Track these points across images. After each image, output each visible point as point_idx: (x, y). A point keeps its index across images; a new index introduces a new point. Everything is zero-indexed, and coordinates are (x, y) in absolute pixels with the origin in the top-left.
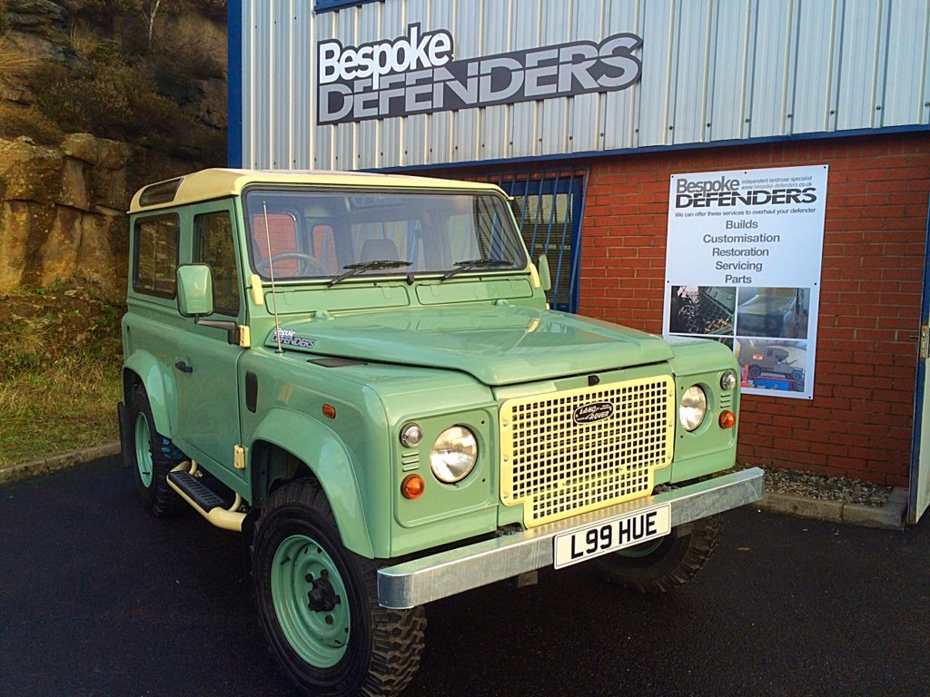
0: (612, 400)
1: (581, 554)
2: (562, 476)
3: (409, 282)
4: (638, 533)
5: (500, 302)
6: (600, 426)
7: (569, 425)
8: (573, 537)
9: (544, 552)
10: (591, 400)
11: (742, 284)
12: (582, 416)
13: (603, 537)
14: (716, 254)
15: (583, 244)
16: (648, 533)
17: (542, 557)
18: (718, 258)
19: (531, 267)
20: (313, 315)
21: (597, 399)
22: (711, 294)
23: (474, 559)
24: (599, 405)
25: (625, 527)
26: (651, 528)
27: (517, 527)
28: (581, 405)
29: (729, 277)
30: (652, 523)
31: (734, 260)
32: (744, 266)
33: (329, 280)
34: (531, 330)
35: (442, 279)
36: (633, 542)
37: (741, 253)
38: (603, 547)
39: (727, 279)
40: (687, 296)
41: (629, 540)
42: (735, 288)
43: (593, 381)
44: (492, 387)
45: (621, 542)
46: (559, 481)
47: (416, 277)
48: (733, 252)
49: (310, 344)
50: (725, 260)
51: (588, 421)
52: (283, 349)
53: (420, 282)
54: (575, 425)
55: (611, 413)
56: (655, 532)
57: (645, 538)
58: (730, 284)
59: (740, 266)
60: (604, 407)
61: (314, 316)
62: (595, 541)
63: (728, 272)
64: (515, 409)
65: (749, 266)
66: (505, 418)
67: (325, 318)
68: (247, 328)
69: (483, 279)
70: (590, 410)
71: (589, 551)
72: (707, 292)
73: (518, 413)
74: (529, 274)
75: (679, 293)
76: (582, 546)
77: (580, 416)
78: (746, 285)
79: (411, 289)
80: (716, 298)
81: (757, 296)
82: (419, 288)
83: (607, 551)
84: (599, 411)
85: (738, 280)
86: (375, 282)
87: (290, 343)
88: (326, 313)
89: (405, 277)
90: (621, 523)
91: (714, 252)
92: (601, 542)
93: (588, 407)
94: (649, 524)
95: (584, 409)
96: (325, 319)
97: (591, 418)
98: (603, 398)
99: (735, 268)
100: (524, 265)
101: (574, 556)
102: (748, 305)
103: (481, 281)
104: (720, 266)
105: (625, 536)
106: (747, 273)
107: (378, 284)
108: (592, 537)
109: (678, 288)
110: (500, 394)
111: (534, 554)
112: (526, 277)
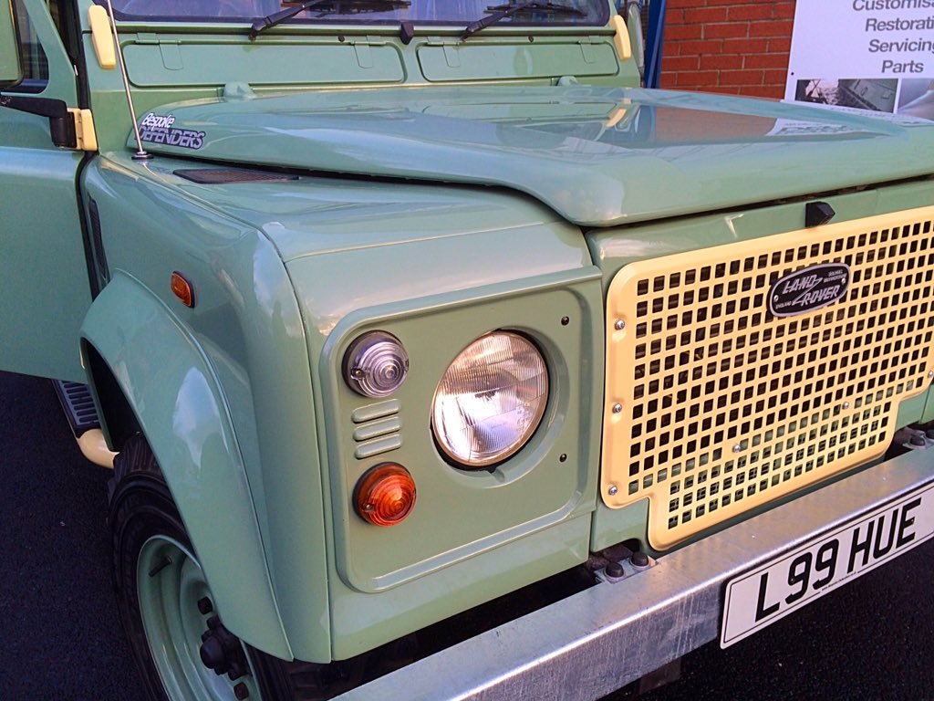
0: (848, 260)
1: (776, 607)
2: (732, 433)
3: (404, 37)
4: (883, 545)
5: (564, 80)
6: (818, 319)
7: (756, 319)
8: (764, 578)
9: (701, 619)
10: (808, 261)
11: (907, 75)
12: (786, 298)
13: (820, 566)
14: (871, 28)
15: (667, 21)
16: (901, 542)
17: (697, 630)
18: (872, 34)
19: (617, 21)
20: (221, 91)
21: (820, 258)
22: (858, 91)
23: (545, 665)
24: (822, 272)
25: (862, 539)
26: (907, 532)
27: (634, 550)
28: (787, 272)
29: (888, 64)
30: (910, 522)
31: (898, 36)
32: (913, 47)
33: (250, 26)
34: (612, 123)
35: (463, 35)
36: (874, 563)
37: (910, 25)
38: (817, 585)
39: (884, 67)
40: (820, 94)
41: (865, 561)
42: (897, 80)
43: (816, 216)
44: (589, 231)
45: (850, 568)
46: (726, 444)
47: (416, 28)
48: (897, 25)
49: (196, 142)
50: (885, 36)
51: (798, 308)
52: (148, 152)
53: (424, 40)
54: (769, 317)
55: (843, 287)
56: (911, 537)
57: (895, 552)
58: (889, 74)
59: (907, 46)
60: (833, 276)
61: (222, 94)
62: (805, 577)
63: (887, 56)
64: (642, 287)
65: (921, 46)
66: (620, 311)
67: (240, 95)
68: (86, 113)
69: (536, 39)
70: (805, 283)
71: (790, 599)
72: (852, 88)
73: (650, 296)
74: (613, 34)
75: (808, 90)
76: (779, 590)
77: (783, 298)
78: (915, 76)
79: (408, 51)
80: (865, 98)
81: (929, 92)
82: (422, 51)
83: (823, 591)
84: (821, 286)
85: (902, 68)
86: (341, 35)
87: (165, 142)
88: (245, 87)
89: (397, 28)
90: (857, 532)
91: (868, 25)
92: (815, 576)
93: (800, 277)
94: (905, 524)
95: (792, 280)
96: (240, 98)
97: (805, 301)
98: (832, 255)
99: (899, 50)
100: (604, 19)
101: (761, 613)
102: (910, 107)
103: (532, 42)
104: (876, 47)
105: (860, 555)
106: (917, 57)
107: (347, 40)
108: (800, 569)
109: (807, 82)
110: (608, 247)
111: (681, 626)
112: (608, 39)
